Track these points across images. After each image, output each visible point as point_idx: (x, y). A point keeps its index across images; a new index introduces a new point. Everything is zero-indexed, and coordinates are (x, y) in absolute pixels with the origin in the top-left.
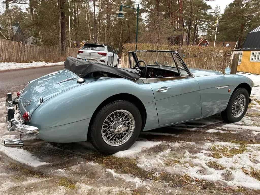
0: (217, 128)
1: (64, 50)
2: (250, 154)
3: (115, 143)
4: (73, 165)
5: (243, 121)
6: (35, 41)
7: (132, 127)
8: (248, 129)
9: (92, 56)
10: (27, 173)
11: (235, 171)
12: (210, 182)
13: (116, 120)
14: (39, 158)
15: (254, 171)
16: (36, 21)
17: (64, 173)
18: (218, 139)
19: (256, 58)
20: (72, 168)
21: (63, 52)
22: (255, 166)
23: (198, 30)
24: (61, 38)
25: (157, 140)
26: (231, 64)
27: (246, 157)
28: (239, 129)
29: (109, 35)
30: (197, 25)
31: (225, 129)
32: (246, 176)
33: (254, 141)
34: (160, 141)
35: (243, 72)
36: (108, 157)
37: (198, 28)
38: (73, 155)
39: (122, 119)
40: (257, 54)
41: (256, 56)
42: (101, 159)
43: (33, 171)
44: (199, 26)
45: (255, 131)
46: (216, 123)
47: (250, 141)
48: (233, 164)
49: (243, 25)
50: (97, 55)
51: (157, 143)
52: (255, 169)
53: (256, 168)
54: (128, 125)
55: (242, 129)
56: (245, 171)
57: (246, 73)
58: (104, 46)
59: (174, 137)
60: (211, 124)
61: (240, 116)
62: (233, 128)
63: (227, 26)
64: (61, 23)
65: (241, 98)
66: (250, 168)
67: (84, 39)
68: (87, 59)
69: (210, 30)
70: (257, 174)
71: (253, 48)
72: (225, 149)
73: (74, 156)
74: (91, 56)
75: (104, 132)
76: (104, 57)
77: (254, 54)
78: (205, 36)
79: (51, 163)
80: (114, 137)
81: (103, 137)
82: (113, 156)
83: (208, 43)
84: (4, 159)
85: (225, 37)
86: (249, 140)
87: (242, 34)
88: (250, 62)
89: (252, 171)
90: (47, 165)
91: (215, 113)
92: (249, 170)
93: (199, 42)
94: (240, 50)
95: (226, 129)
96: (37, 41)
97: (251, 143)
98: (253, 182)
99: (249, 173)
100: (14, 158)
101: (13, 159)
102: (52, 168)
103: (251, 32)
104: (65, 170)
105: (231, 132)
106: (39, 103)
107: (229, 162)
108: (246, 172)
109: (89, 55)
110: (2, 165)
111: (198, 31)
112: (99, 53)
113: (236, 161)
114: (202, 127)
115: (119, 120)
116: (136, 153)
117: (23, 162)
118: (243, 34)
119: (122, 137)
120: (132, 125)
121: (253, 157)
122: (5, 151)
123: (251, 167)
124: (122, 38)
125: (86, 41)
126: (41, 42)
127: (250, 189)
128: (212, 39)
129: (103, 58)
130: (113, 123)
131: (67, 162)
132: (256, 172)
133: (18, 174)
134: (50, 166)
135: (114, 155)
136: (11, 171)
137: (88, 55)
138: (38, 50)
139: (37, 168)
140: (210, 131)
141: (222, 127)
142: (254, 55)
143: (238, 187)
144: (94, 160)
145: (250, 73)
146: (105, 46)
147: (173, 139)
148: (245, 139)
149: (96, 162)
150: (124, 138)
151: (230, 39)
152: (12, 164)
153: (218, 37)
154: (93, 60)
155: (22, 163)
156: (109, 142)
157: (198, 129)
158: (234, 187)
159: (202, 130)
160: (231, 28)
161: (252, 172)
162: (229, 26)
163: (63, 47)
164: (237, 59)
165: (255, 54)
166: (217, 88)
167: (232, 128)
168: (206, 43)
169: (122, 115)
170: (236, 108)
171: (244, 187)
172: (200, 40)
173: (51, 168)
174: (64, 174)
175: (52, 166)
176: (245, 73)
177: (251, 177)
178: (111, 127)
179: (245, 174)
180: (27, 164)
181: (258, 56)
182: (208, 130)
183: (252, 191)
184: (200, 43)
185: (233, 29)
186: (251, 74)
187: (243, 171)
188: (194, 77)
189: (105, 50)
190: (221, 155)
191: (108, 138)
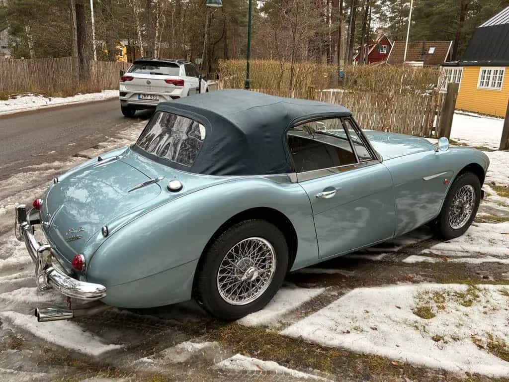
0: (423, 252)
1: (86, 67)
2: (484, 307)
3: (240, 298)
4: (167, 347)
5: (468, 235)
6: (14, 45)
7: (270, 267)
8: (480, 252)
9: (153, 86)
10: (82, 369)
11: (460, 343)
12: (419, 367)
13: (242, 256)
14: (98, 334)
15: (492, 340)
16: (19, 5)
17: (154, 365)
18: (426, 276)
19: (490, 82)
20: (166, 353)
21: (82, 72)
22: (494, 331)
23: (371, 19)
24: (78, 42)
25: (315, 285)
26: (442, 103)
27: (477, 313)
28: (462, 251)
29: (181, 29)
30: (369, 8)
31: (437, 253)
32: (480, 351)
33: (491, 278)
34: (320, 288)
35: (463, 110)
36: (230, 327)
37: (370, 15)
38: (161, 325)
39: (254, 254)
40: (492, 72)
41: (489, 76)
42: (216, 332)
43: (93, 364)
44: (372, 8)
45: (491, 255)
46: (420, 240)
47: (484, 278)
48: (456, 329)
49: (464, 6)
50: (164, 86)
51: (316, 291)
52: (494, 337)
53: (496, 336)
54: (264, 264)
55: (467, 252)
56: (477, 343)
57: (470, 114)
58: (178, 64)
59: (345, 277)
60: (411, 244)
61: (463, 225)
62: (451, 251)
63: (430, 9)
64: (75, 8)
65: (466, 191)
66: (486, 335)
67: (122, 37)
68: (143, 94)
69: (396, 16)
70: (498, 347)
71: (483, 61)
72: (441, 298)
73: (162, 327)
74: (150, 86)
75: (221, 280)
76: (179, 90)
77: (486, 72)
78: (386, 29)
79: (123, 345)
80: (239, 288)
81: (219, 290)
82: (237, 324)
83: (393, 46)
84: (28, 343)
85: (427, 32)
86: (482, 276)
87: (461, 26)
88: (478, 90)
89: (489, 340)
90: (117, 349)
91: (418, 225)
92: (484, 339)
93: (374, 43)
94: (458, 65)
95: (439, 253)
96: (17, 45)
97: (485, 283)
98: (491, 363)
99: (485, 346)
100: (51, 338)
101: (47, 342)
102: (128, 356)
103: (481, 26)
104: (154, 358)
105: (449, 260)
106: (100, 236)
107: (448, 325)
108: (480, 344)
109: (146, 84)
110: (29, 356)
111: (371, 21)
112: (168, 81)
113: (461, 323)
114: (394, 252)
115: (247, 256)
116: (280, 315)
117: (69, 347)
118: (464, 27)
119: (253, 286)
120: (271, 263)
121: (491, 312)
122: (28, 325)
123: (487, 333)
124: (209, 34)
125: (129, 42)
126: (31, 49)
127: (488, 378)
128: (400, 37)
129: (177, 92)
130: (238, 262)
131: (153, 341)
132: (497, 343)
133: (66, 372)
134: (124, 351)
135: (238, 322)
136: (50, 367)
137: (144, 86)
138: (25, 68)
139: (99, 356)
140: (411, 259)
141: (431, 250)
142: (486, 75)
143: (468, 374)
144: (203, 334)
145: (478, 113)
146: (180, 63)
147: (344, 280)
148: (474, 274)
149: (207, 337)
150: (256, 288)
151: (437, 37)
152: (47, 351)
153: (413, 34)
154: (156, 95)
155: (68, 349)
156: (229, 298)
157: (387, 257)
158: (460, 374)
159: (395, 259)
160: (440, 13)
161: (490, 344)
162: (435, 10)
163: (82, 61)
164: (454, 95)
165: (488, 74)
166: (424, 178)
167: (449, 251)
168: (388, 45)
169: (252, 247)
170: (457, 211)
171: (478, 373)
172: (375, 39)
173: (126, 355)
174: (155, 367)
175: (126, 350)
176: (467, 113)
177: (488, 353)
178: (234, 271)
179: (478, 348)
180: (79, 349)
181: (494, 76)
182: (407, 257)
183: (490, 380)
184: (374, 46)
185: (443, 15)
186: (480, 116)
187: (475, 342)
188: (383, 161)
189: (181, 73)
190: (433, 312)
191: (228, 291)
